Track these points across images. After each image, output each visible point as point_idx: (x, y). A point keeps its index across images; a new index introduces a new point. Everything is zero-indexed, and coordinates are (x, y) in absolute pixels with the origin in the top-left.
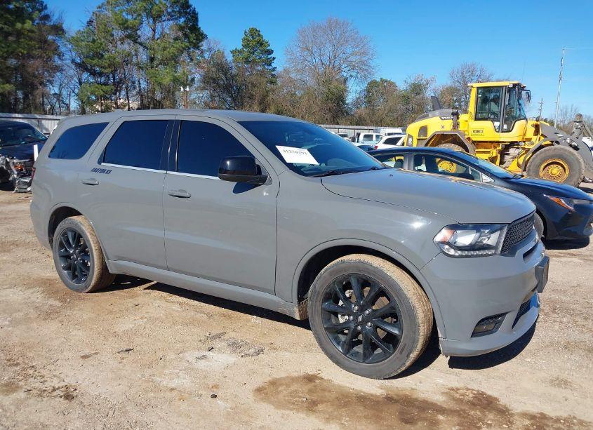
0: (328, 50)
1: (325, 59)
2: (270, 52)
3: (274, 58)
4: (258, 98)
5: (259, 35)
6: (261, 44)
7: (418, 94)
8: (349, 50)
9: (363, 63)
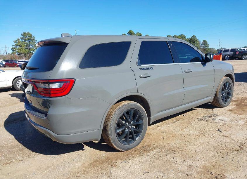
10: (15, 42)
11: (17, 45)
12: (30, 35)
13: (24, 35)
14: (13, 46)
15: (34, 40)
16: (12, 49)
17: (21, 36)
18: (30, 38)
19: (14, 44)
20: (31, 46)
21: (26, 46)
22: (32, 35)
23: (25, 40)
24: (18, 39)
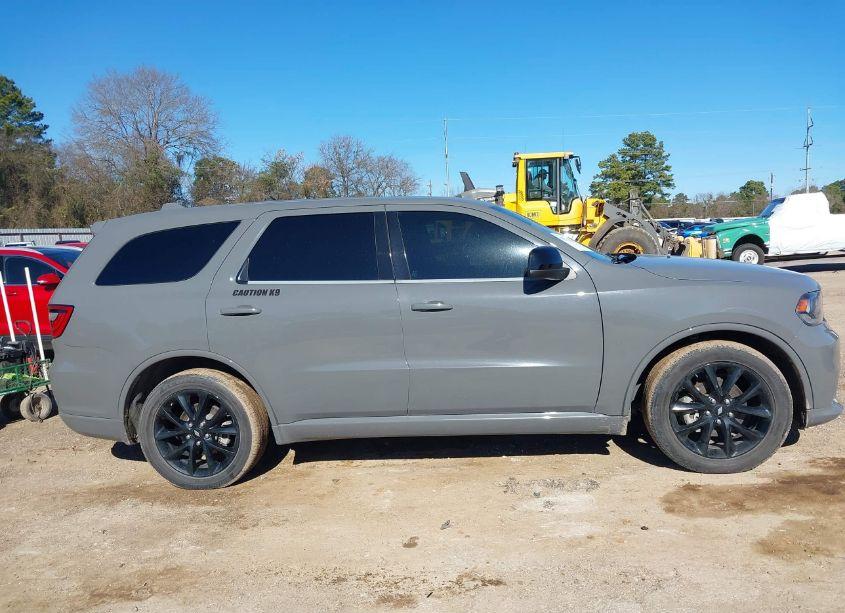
0: (145, 116)
1: (142, 126)
2: (40, 116)
3: (46, 127)
4: (36, 188)
5: (14, 89)
6: (20, 104)
7: (282, 176)
8: (179, 115)
9: (201, 134)
10: (601, 165)
11: (606, 176)
12: (648, 141)
13: (631, 141)
14: (595, 178)
15: (660, 153)
16: (592, 186)
17: (623, 146)
18: (649, 149)
19: (600, 173)
20: (650, 176)
21: (633, 177)
22: (654, 140)
23: (633, 158)
24: (613, 156)
